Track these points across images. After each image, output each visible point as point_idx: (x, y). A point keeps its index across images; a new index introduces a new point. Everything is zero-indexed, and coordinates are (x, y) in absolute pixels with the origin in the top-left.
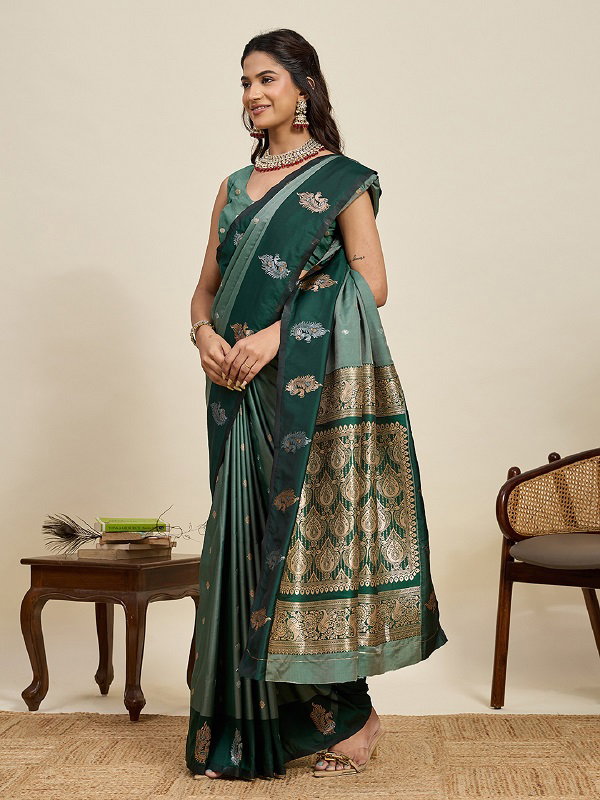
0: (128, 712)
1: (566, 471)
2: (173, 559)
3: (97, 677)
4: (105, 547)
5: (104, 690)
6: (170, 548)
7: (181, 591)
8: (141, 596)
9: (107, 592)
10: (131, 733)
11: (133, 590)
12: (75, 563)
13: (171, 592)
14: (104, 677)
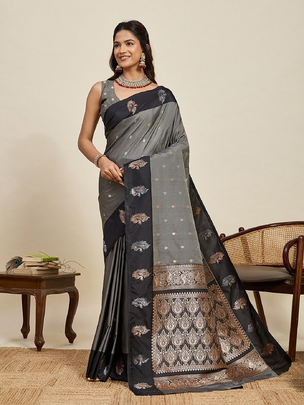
0: (36, 347)
1: (247, 236)
2: (59, 274)
3: (22, 330)
4: (27, 268)
5: (25, 337)
6: (58, 269)
7: (62, 290)
8: (43, 291)
9: (27, 289)
10: (37, 357)
11: (40, 288)
12: (12, 275)
13: (58, 290)
14: (25, 330)
